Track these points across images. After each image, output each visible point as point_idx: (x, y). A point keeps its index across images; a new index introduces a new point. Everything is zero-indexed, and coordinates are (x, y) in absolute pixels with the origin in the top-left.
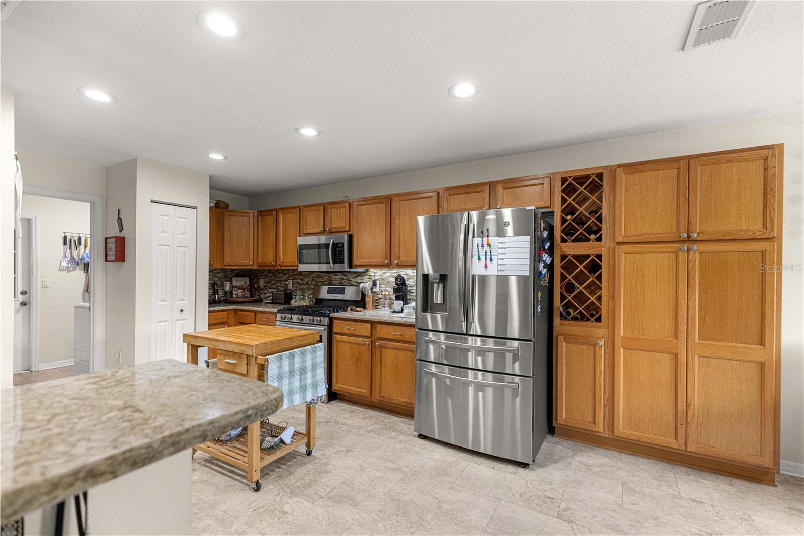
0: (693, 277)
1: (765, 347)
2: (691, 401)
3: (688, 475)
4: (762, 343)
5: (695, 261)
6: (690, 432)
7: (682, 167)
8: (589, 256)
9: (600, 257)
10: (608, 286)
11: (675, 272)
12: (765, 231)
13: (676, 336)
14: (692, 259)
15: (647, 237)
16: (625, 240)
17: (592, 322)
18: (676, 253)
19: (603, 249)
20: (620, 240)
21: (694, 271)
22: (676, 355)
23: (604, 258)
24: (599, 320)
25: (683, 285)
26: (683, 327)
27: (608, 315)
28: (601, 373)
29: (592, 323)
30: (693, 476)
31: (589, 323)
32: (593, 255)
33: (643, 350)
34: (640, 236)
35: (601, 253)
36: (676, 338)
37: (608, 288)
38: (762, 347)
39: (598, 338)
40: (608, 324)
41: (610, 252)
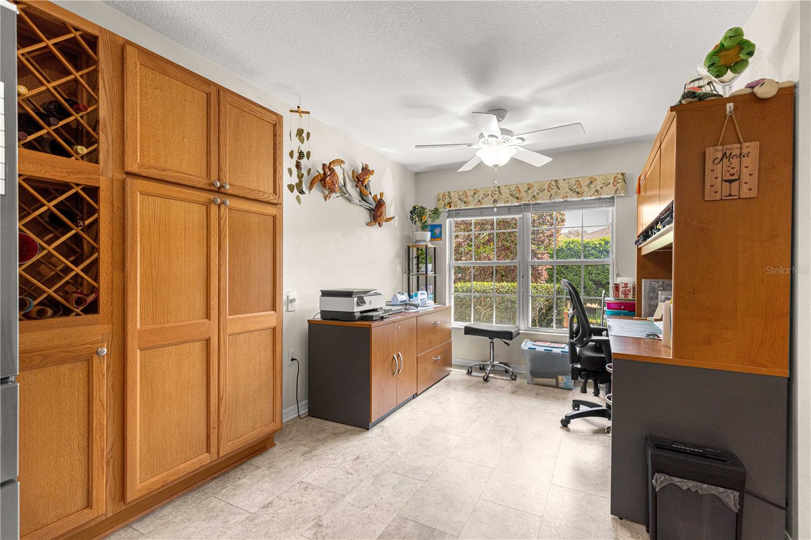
0: (224, 239)
1: (276, 312)
2: (222, 396)
3: (224, 487)
4: (274, 309)
5: (226, 219)
6: (222, 432)
7: (212, 94)
8: (67, 186)
9: (93, 191)
10: (112, 246)
11: (205, 231)
12: (276, 197)
13: (207, 316)
14: (223, 216)
15: (173, 174)
16: (143, 172)
17: (78, 314)
18: (207, 205)
19: (101, 178)
20: (134, 169)
21: (224, 231)
22: (208, 341)
23: (103, 195)
24: (93, 308)
25: (214, 249)
26: (214, 302)
27: (112, 299)
28: (103, 405)
29: (78, 317)
30: (228, 485)
31: (72, 318)
32: (78, 185)
33: (168, 345)
34: (164, 170)
35: (97, 185)
36: (207, 318)
37: (112, 249)
38: (274, 312)
39: (97, 342)
40: (112, 314)
41: (115, 187)
